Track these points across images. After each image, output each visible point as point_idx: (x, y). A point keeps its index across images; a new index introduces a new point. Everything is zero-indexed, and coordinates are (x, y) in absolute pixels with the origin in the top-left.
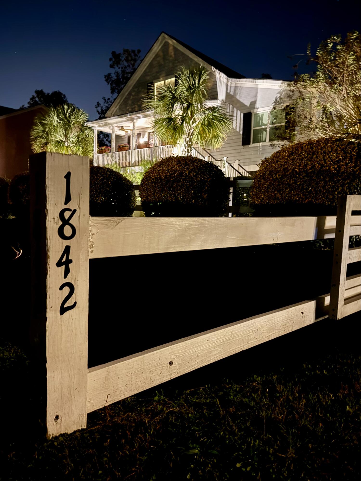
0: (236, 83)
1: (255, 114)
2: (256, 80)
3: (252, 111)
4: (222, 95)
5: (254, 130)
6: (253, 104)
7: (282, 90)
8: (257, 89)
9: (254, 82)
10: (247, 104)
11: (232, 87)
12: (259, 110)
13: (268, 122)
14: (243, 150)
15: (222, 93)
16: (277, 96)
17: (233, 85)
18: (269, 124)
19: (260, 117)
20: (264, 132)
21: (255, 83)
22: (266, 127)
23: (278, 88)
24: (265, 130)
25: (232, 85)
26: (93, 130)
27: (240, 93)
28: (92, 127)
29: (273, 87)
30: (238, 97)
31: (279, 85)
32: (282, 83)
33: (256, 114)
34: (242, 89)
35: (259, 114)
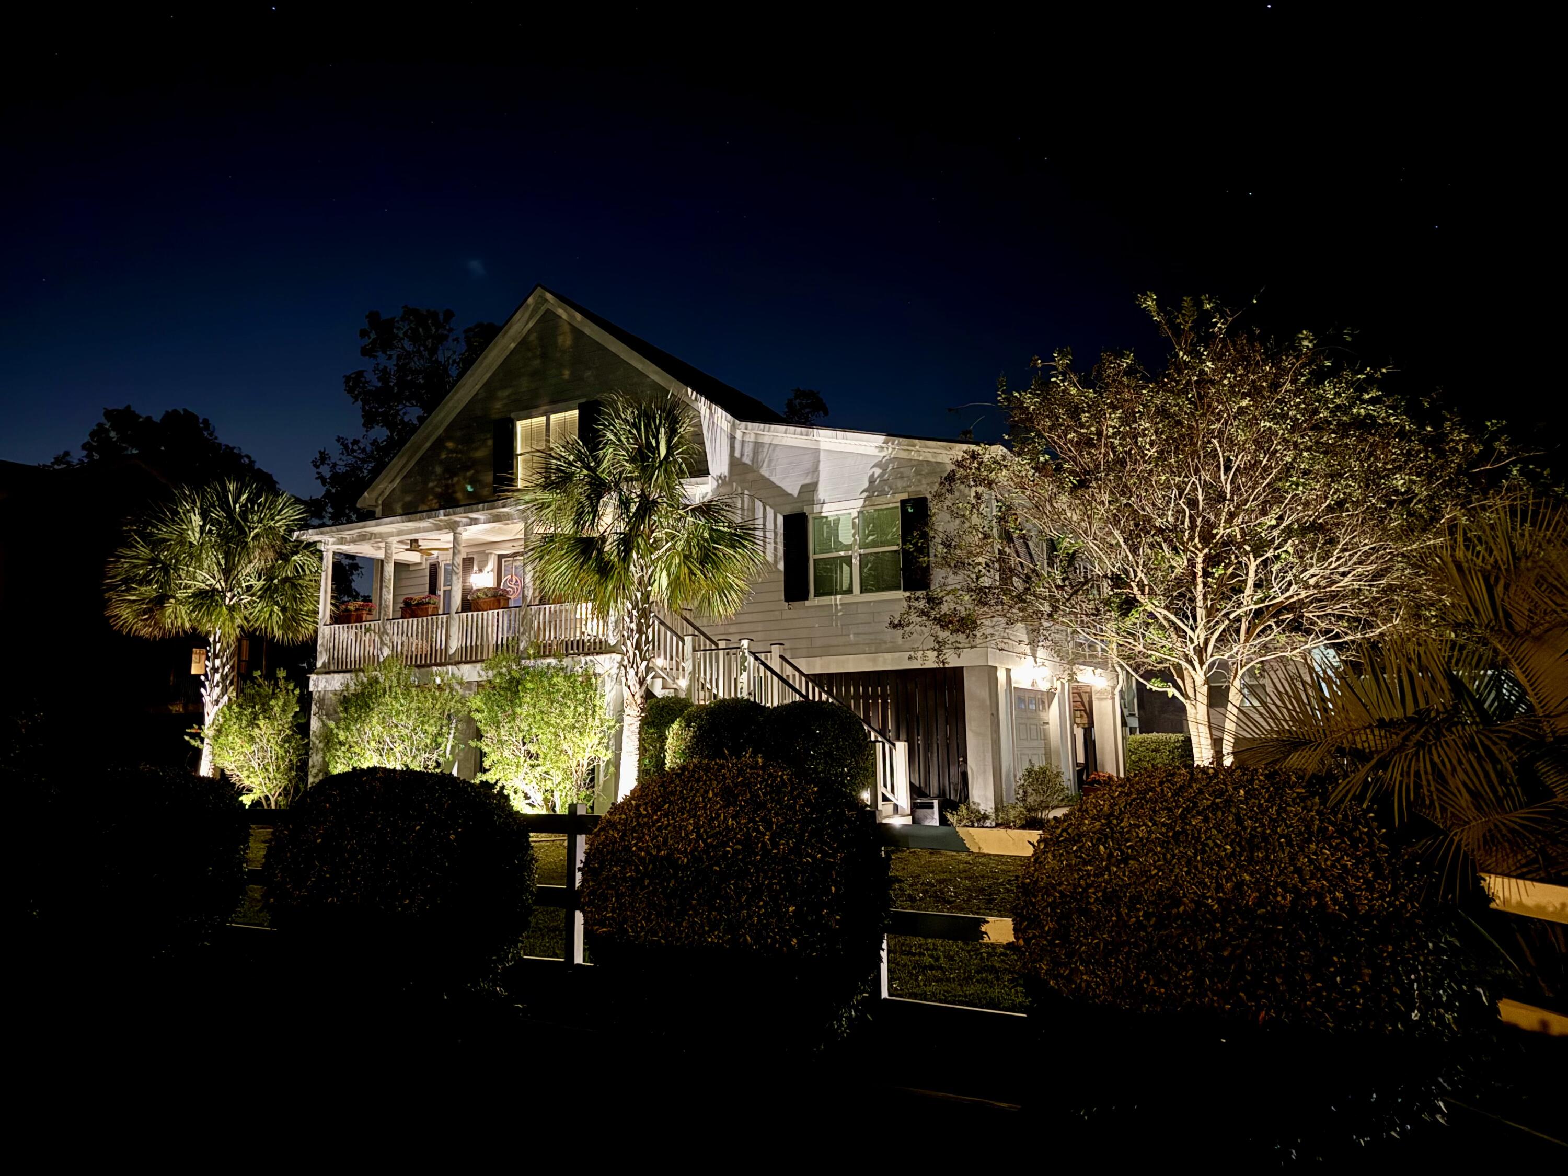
0: (756, 434)
1: (815, 518)
2: (815, 430)
3: (806, 510)
4: (718, 464)
5: (815, 560)
6: (810, 490)
7: (887, 458)
8: (817, 451)
9: (807, 435)
10: (793, 489)
11: (746, 444)
12: (826, 508)
13: (855, 540)
14: (788, 614)
15: (718, 458)
16: (873, 474)
17: (751, 438)
18: (856, 547)
19: (829, 526)
20: (846, 568)
21: (810, 437)
22: (850, 552)
23: (875, 452)
24: (848, 560)
25: (747, 439)
26: (321, 552)
27: (770, 461)
28: (315, 543)
29: (861, 450)
30: (764, 472)
31: (876, 445)
32: (886, 442)
33: (820, 518)
34: (774, 450)
35: (826, 517)
